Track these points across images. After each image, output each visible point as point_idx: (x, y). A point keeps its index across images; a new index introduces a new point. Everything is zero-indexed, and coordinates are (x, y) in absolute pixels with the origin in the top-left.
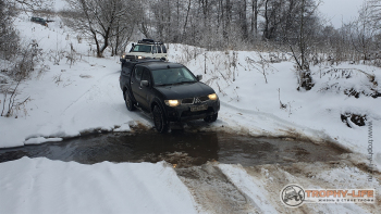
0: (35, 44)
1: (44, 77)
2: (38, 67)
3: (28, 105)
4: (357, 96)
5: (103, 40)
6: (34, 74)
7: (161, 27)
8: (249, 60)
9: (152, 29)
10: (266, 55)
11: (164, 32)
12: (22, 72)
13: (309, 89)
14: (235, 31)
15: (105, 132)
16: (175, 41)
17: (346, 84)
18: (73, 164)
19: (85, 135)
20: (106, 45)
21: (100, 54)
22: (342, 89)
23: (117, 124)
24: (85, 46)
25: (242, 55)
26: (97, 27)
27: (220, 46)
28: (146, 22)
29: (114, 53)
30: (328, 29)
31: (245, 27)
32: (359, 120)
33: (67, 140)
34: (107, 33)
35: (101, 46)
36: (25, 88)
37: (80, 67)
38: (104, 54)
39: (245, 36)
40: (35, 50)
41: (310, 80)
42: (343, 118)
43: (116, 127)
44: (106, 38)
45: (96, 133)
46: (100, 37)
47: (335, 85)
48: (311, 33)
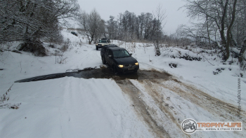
0: (68, 40)
1: (72, 50)
2: (70, 47)
3: (67, 60)
6: (68, 49)
7: (110, 34)
8: (140, 46)
9: (107, 35)
10: (141, 44)
11: (111, 36)
12: (65, 49)
13: (159, 55)
14: (135, 36)
15: (92, 69)
16: (115, 39)
18: (82, 79)
19: (85, 70)
20: (92, 40)
21: (90, 43)
24: (85, 40)
25: (137, 44)
26: (89, 34)
27: (130, 41)
28: (105, 33)
29: (95, 43)
30: (166, 36)
31: (138, 35)
33: (80, 71)
34: (93, 36)
36: (65, 54)
37: (84, 47)
39: (138, 38)
40: (69, 41)
44: (92, 38)
45: (89, 69)
46: (90, 38)
48: (160, 37)
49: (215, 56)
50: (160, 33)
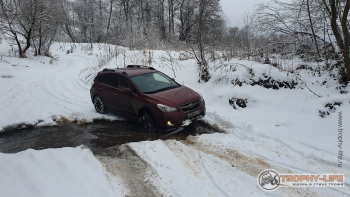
4: (240, 85)
5: (25, 41)
7: (85, 28)
9: (76, 30)
10: (175, 54)
11: (87, 32)
13: (207, 81)
16: (99, 40)
17: (232, 75)
20: (29, 45)
21: (22, 54)
22: (230, 80)
23: (40, 119)
26: (17, 28)
28: (69, 23)
29: (38, 53)
31: (163, 29)
32: (242, 103)
34: (29, 34)
35: (23, 46)
38: (26, 54)
39: (164, 37)
41: (208, 73)
42: (231, 102)
43: (40, 121)
44: (28, 39)
46: (21, 38)
47: (225, 77)
49: (325, 76)
50: (219, 22)
